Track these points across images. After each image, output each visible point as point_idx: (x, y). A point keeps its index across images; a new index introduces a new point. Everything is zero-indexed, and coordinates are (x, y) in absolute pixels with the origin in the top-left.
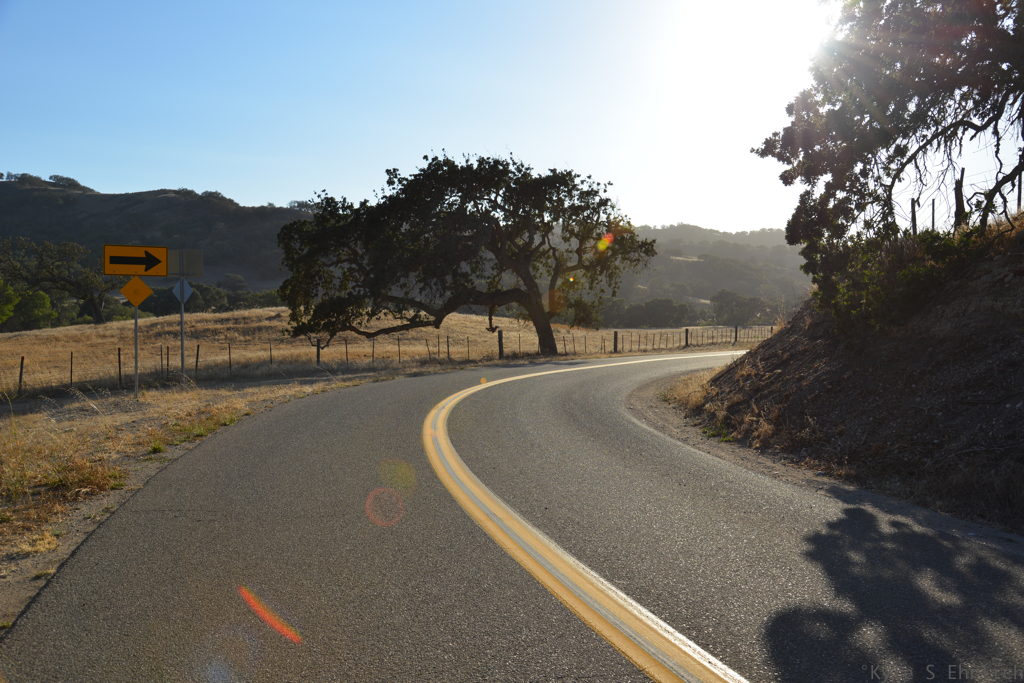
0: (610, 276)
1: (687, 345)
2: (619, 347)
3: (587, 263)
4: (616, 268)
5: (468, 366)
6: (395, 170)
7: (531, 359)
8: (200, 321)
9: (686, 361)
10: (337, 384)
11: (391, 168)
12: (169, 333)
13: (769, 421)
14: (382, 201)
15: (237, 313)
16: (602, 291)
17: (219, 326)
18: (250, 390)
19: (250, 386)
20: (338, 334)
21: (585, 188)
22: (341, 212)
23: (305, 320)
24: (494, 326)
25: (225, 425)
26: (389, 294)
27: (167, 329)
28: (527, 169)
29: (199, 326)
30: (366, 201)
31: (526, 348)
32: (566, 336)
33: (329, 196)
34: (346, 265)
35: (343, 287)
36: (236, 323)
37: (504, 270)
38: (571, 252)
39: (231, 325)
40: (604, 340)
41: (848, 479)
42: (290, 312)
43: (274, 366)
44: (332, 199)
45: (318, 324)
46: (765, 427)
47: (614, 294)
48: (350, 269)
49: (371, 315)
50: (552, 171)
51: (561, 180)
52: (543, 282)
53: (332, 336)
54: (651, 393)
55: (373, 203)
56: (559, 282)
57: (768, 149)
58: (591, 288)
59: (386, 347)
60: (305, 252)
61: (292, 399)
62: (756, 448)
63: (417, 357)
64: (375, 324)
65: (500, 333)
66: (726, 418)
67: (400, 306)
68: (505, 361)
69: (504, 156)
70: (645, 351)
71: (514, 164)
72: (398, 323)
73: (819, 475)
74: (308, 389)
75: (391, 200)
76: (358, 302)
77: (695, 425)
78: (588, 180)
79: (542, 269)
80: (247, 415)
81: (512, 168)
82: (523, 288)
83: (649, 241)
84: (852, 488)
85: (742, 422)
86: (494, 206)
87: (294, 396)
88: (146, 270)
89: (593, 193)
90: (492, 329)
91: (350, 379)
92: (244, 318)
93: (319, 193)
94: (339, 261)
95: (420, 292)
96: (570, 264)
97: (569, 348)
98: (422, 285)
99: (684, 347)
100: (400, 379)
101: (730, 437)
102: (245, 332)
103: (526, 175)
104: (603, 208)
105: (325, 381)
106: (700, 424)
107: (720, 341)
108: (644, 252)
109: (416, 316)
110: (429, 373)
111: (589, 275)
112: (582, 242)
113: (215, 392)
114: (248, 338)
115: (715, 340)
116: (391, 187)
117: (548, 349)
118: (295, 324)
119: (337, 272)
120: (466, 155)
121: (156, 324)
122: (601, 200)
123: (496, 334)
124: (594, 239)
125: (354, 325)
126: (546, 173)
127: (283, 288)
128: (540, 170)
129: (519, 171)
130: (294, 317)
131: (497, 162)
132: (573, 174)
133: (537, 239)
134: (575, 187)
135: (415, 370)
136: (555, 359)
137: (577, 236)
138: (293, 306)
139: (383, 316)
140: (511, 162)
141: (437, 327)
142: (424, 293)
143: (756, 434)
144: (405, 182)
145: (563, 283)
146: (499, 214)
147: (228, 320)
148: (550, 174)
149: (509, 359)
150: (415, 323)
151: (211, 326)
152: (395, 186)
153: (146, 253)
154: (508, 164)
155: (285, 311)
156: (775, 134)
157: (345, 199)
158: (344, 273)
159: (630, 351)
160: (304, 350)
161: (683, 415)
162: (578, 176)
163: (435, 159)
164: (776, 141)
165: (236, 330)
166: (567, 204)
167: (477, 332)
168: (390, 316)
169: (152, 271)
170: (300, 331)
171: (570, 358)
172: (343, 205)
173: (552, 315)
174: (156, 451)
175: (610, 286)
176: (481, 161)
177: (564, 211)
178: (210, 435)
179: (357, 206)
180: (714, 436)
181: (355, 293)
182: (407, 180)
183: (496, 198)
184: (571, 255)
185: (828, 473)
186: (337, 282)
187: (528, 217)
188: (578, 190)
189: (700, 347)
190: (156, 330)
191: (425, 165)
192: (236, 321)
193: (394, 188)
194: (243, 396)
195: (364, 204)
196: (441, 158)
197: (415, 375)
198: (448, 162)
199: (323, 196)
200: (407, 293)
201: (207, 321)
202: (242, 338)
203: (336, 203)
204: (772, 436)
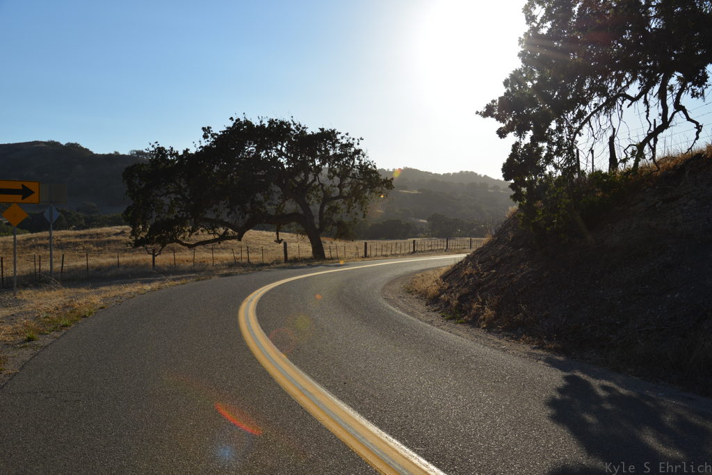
0: (362, 204)
1: (414, 252)
2: (368, 253)
3: (346, 194)
4: (366, 198)
5: (265, 268)
6: (209, 128)
7: (308, 263)
8: (62, 237)
9: (416, 263)
10: (169, 283)
11: (206, 126)
12: (41, 245)
13: (492, 308)
14: (199, 150)
15: (92, 231)
16: (356, 214)
17: (78, 240)
18: (104, 288)
19: (105, 286)
20: (167, 245)
21: (344, 141)
22: (169, 158)
23: (143, 235)
24: (280, 238)
25: (85, 317)
26: (205, 216)
27: (39, 242)
28: (304, 128)
29: (64, 240)
30: (187, 150)
31: (303, 255)
32: (332, 246)
33: (160, 146)
34: (173, 196)
35: (170, 211)
36: (91, 238)
37: (287, 200)
38: (334, 186)
39: (87, 239)
40: (357, 248)
41: (557, 351)
42: (131, 229)
43: (121, 269)
44: (163, 148)
45: (153, 238)
46: (489, 312)
47: (364, 217)
48: (176, 199)
49: (191, 232)
50: (321, 129)
51: (328, 136)
52: (315, 207)
53: (163, 246)
54: (397, 286)
55: (193, 151)
56: (326, 208)
57: (488, 112)
58: (348, 212)
59: (203, 255)
60: (143, 186)
61: (136, 295)
62: (484, 328)
63: (225, 262)
64: (194, 238)
65: (285, 244)
66: (459, 305)
67: (212, 225)
68: (288, 264)
69: (287, 119)
70: (386, 256)
71: (294, 124)
72: (211, 237)
73: (534, 348)
74: (147, 287)
75: (206, 149)
76: (181, 222)
77: (435, 311)
78: (346, 136)
79: (313, 199)
80: (102, 308)
81: (293, 127)
82: (301, 212)
83: (389, 179)
84: (561, 358)
85: (470, 308)
86: (280, 154)
87: (137, 292)
88: (23, 198)
89: (350, 145)
90: (279, 241)
91: (179, 279)
92: (97, 234)
93: (153, 144)
94: (168, 193)
95: (228, 216)
96: (333, 195)
97: (334, 254)
98: (229, 210)
99: (412, 253)
100: (215, 278)
101: (462, 320)
102: (98, 244)
103: (303, 133)
104: (357, 156)
105: (160, 280)
106: (439, 310)
107: (436, 248)
108: (386, 187)
109: (226, 233)
110: (236, 274)
111: (347, 203)
112: (342, 180)
113: (76, 290)
114: (100, 248)
115: (433, 248)
116: (206, 140)
117: (319, 255)
118: (134, 238)
119: (166, 200)
120: (260, 117)
121: (31, 239)
122: (355, 150)
123: (282, 244)
124: (350, 177)
125: (179, 238)
126: (317, 131)
127: (126, 212)
128: (313, 129)
129: (298, 129)
130: (133, 233)
131: (282, 123)
132: (336, 132)
133: (311, 177)
134: (337, 141)
135: (225, 271)
136: (325, 263)
137: (338, 175)
138: (134, 225)
139: (200, 232)
140: (292, 123)
141: (240, 240)
142: (230, 216)
143: (482, 317)
144: (216, 137)
145: (329, 209)
146: (283, 160)
147: (85, 235)
148: (319, 131)
149: (293, 263)
150: (224, 237)
151: (73, 240)
152: (209, 139)
153: (23, 185)
154: (290, 124)
155: (128, 228)
156: (493, 101)
157: (172, 148)
158: (172, 202)
159: (376, 256)
160: (143, 257)
161: (425, 303)
162: (340, 133)
163: (238, 120)
164: (493, 106)
165: (91, 243)
166: (331, 153)
167: (267, 243)
168: (206, 233)
169: (27, 200)
170: (138, 244)
171: (334, 262)
172: (171, 152)
173: (321, 230)
174: (30, 339)
175: (362, 210)
176: (271, 122)
177: (329, 158)
178: (73, 325)
179: (181, 153)
180: (451, 319)
181: (180, 216)
182: (217, 135)
183: (281, 148)
184: (334, 188)
185: (541, 347)
186: (166, 208)
187: (304, 162)
188: (339, 143)
189: (423, 253)
190: (30, 243)
191: (231, 124)
192: (91, 236)
193: (208, 141)
194: (98, 294)
195: (186, 152)
196: (242, 120)
197: (226, 275)
198: (248, 123)
199: (156, 146)
200: (218, 216)
201: (69, 236)
202: (95, 248)
203: (166, 151)
204: (495, 318)
